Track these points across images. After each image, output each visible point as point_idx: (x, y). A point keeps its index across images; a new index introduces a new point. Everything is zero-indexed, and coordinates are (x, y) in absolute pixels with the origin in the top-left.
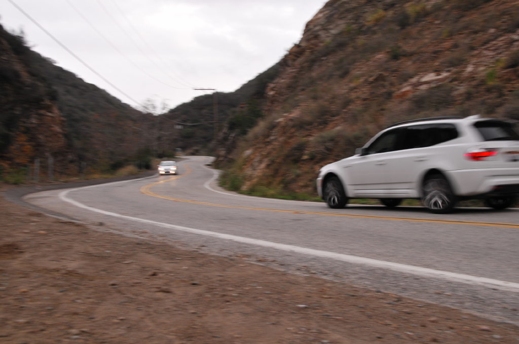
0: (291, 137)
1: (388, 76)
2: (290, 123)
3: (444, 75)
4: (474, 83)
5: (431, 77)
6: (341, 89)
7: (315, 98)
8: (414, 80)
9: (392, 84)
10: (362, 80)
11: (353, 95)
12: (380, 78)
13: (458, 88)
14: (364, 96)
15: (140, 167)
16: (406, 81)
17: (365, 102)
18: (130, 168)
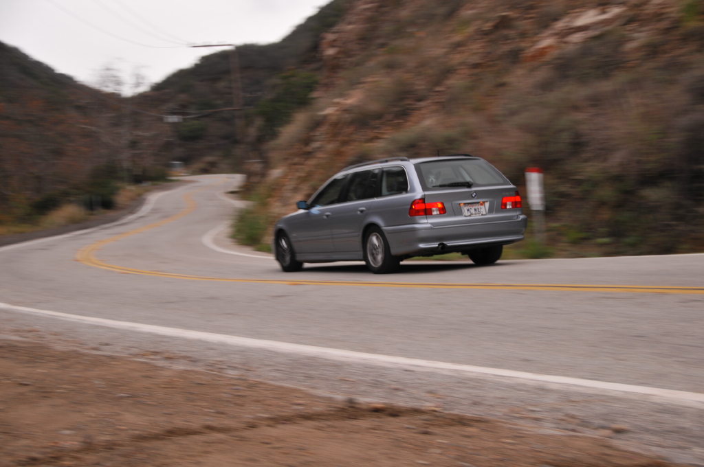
0: (345, 143)
1: (516, 19)
2: (347, 116)
3: (615, 11)
4: (664, 24)
5: (589, 17)
6: (435, 47)
7: (390, 67)
8: (560, 25)
9: (523, 35)
10: (471, 29)
11: (457, 58)
12: (504, 23)
13: (636, 35)
14: (475, 59)
15: (90, 206)
16: (546, 26)
17: (476, 71)
18: (70, 211)
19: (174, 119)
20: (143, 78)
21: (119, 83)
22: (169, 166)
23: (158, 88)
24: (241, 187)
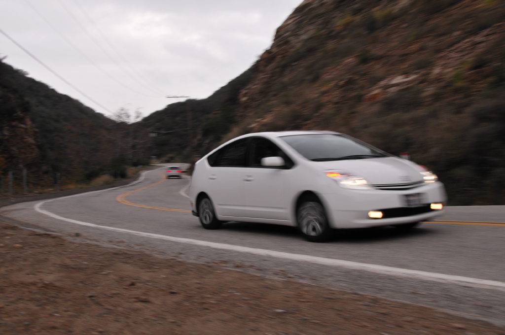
1: (358, 80)
2: (264, 128)
3: (413, 77)
4: (442, 84)
5: (399, 79)
6: (312, 93)
7: (287, 103)
8: (383, 83)
9: (362, 88)
10: (332, 84)
11: (325, 99)
12: (350, 82)
13: (427, 89)
14: (336, 100)
15: (115, 176)
17: (337, 106)
18: (105, 178)
19: (153, 135)
20: (140, 113)
21: (128, 116)
22: (150, 158)
23: (146, 120)
24: (187, 169)
